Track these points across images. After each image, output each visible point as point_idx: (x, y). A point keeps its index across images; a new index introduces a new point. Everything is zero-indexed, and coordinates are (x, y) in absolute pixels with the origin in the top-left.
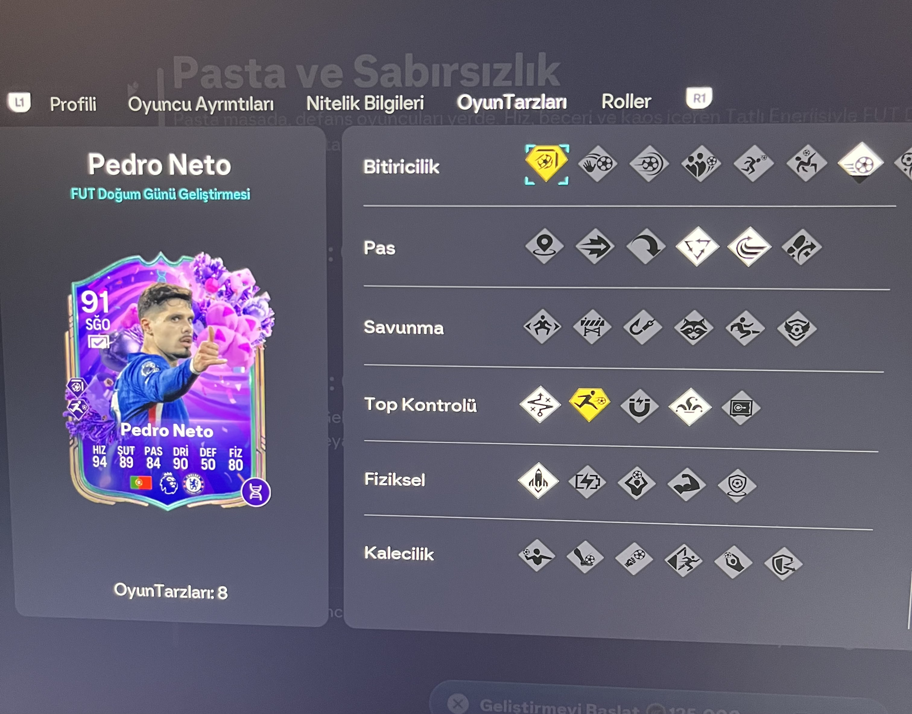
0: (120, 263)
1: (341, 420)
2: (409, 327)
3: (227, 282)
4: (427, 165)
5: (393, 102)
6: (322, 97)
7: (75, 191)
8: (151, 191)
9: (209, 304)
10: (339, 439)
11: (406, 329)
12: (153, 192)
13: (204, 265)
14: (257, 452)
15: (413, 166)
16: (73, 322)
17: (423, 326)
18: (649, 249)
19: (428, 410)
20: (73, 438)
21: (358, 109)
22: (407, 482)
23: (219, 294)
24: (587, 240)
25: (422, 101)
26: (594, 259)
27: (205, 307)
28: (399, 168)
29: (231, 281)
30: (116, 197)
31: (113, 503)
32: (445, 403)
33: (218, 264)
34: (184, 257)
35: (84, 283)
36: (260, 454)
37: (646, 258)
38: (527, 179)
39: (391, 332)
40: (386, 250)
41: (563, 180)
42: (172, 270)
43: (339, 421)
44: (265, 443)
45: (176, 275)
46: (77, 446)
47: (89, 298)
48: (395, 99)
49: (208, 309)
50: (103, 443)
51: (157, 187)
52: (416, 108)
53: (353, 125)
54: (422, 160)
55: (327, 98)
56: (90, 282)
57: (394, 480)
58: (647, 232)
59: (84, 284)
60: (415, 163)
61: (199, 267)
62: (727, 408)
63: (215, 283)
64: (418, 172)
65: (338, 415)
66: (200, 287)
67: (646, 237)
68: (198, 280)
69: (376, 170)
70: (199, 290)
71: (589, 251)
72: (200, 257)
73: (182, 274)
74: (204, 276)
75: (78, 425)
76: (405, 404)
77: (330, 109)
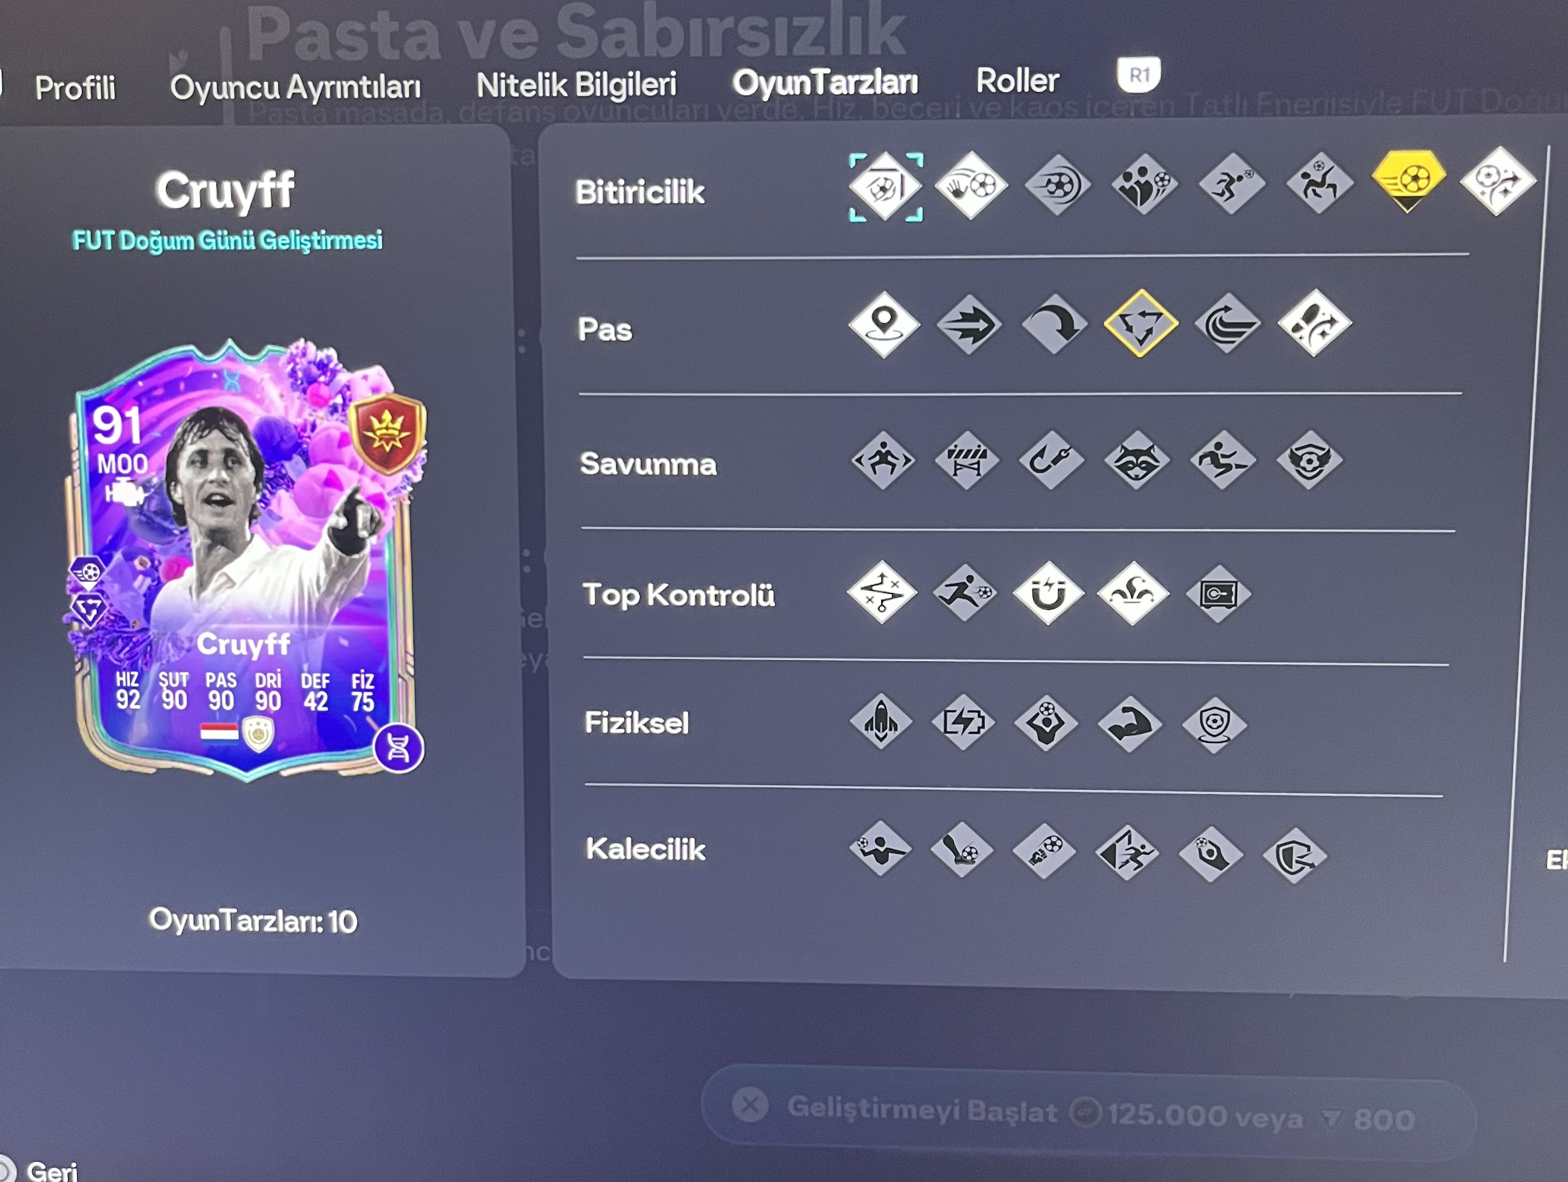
0: (160, 359)
1: (544, 622)
2: (657, 462)
3: (345, 389)
4: (683, 189)
5: (623, 82)
6: (503, 75)
7: (80, 236)
8: (213, 235)
9: (314, 427)
10: (541, 655)
11: (652, 467)
12: (215, 238)
13: (304, 361)
14: (400, 680)
15: (660, 190)
16: (79, 459)
17: (681, 460)
18: (1060, 328)
19: (693, 603)
20: (81, 660)
21: (565, 94)
22: (658, 726)
23: (331, 409)
24: (955, 314)
25: (673, 80)
26: (968, 346)
27: (308, 433)
28: (635, 194)
29: (352, 388)
30: (152, 246)
31: (152, 771)
32: (722, 592)
33: (329, 358)
34: (269, 347)
35: (97, 393)
36: (404, 683)
37: (1055, 343)
38: (852, 211)
39: (626, 471)
40: (616, 333)
41: (914, 213)
42: (250, 370)
43: (538, 626)
44: (412, 663)
45: (258, 379)
46: (89, 673)
47: (107, 418)
48: (627, 78)
49: (313, 435)
50: (133, 667)
51: (222, 229)
52: (663, 93)
53: (557, 121)
54: (675, 181)
55: (512, 77)
56: (108, 390)
57: (635, 724)
58: (1055, 300)
59: (97, 395)
60: (663, 186)
61: (296, 364)
62: (1194, 594)
63: (324, 391)
64: (668, 201)
65: (537, 614)
66: (299, 398)
67: (1053, 309)
68: (294, 387)
69: (596, 197)
70: (297, 403)
71: (961, 333)
72: (297, 348)
73: (267, 376)
74: (304, 380)
75: (90, 636)
76: (653, 594)
77: (517, 95)
